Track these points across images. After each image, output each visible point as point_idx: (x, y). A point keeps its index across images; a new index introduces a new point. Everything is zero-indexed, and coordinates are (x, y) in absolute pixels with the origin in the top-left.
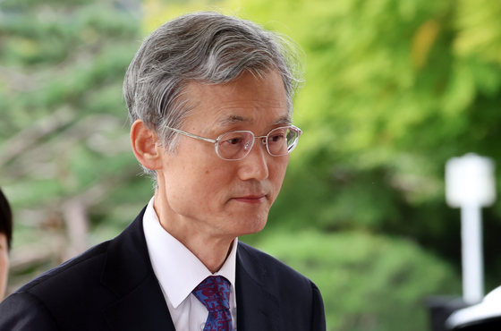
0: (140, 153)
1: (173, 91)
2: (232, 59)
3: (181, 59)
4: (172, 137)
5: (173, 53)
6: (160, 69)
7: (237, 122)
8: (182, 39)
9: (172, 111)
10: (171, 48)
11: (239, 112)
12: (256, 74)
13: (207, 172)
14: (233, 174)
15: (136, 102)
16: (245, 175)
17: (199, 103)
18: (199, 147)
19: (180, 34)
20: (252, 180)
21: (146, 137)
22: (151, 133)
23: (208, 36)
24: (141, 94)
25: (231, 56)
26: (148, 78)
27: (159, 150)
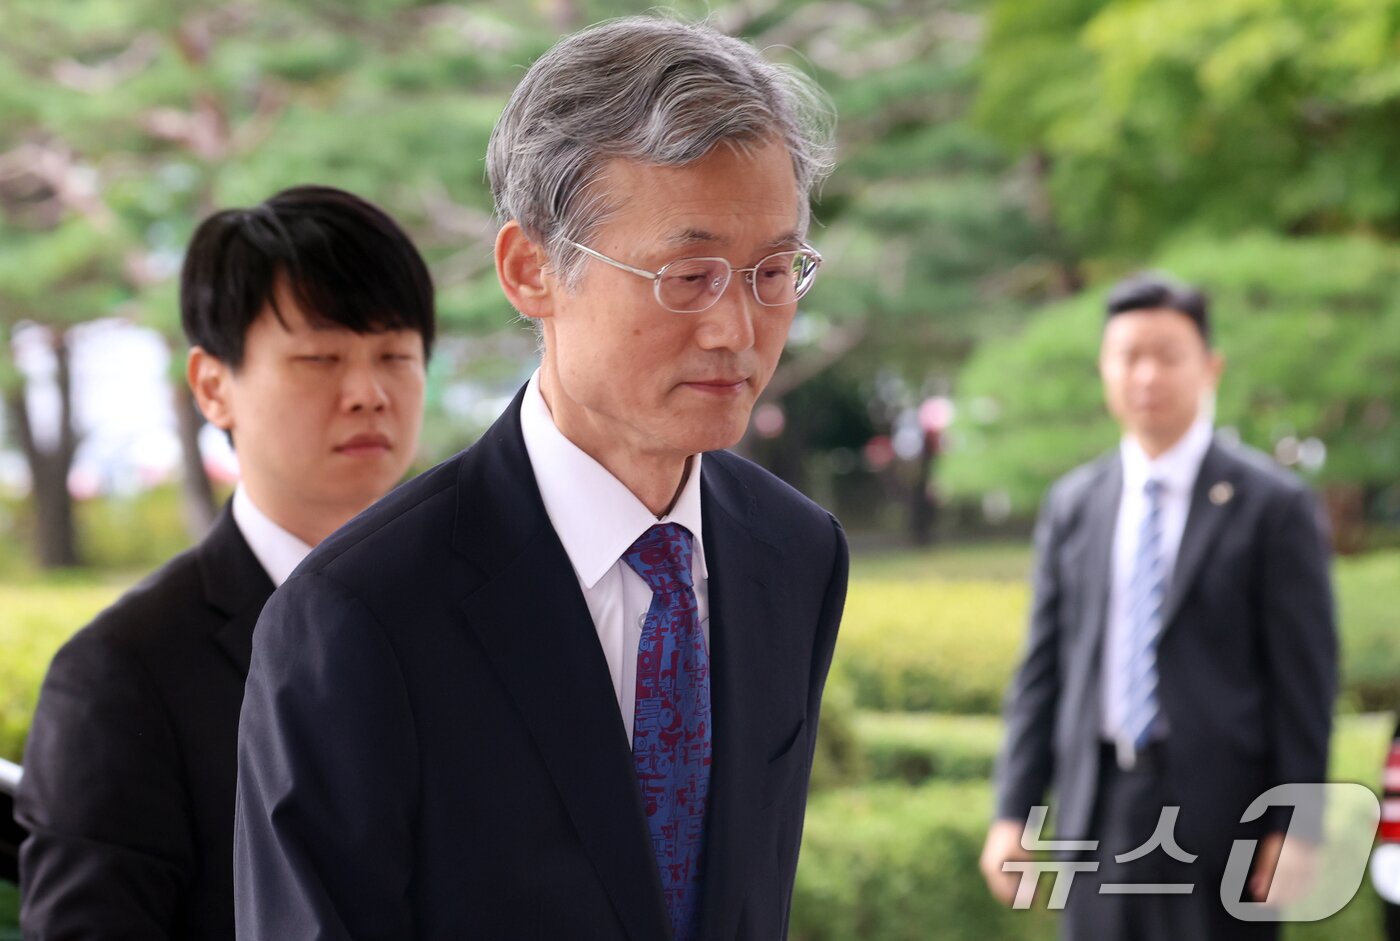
0: (513, 283)
1: (579, 174)
2: (695, 122)
3: (599, 114)
4: (575, 260)
5: (585, 100)
6: (556, 130)
7: (699, 241)
8: (603, 74)
9: (578, 212)
10: (579, 90)
11: (704, 222)
12: (740, 149)
13: (637, 332)
14: (688, 336)
15: (510, 187)
16: (709, 340)
17: (629, 199)
18: (624, 283)
19: (598, 64)
20: (721, 350)
21: (526, 254)
22: (535, 248)
23: (651, 74)
24: (519, 173)
25: (692, 116)
26: (534, 145)
27: (547, 282)
